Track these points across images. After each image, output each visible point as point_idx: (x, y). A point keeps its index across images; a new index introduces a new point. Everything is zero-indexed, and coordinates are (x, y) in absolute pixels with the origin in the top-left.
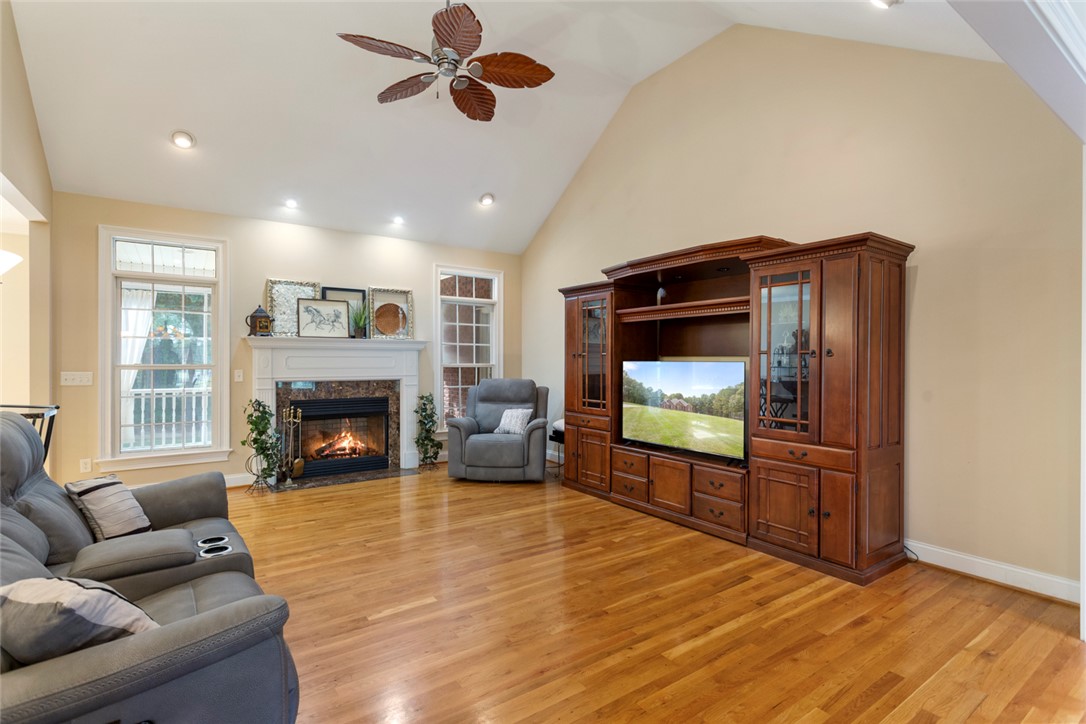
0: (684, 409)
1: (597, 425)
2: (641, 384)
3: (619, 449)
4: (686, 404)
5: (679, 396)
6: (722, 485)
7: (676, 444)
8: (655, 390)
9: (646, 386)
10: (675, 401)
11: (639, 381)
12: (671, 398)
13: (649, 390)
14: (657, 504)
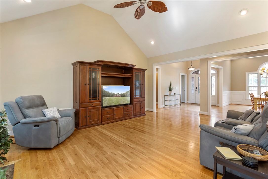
0: (119, 96)
1: (96, 105)
2: (109, 92)
3: (104, 109)
4: (120, 95)
5: (118, 94)
6: (129, 109)
7: (118, 104)
8: (112, 93)
9: (110, 92)
10: (117, 95)
11: (108, 91)
12: (116, 94)
13: (111, 93)
14: (116, 119)
